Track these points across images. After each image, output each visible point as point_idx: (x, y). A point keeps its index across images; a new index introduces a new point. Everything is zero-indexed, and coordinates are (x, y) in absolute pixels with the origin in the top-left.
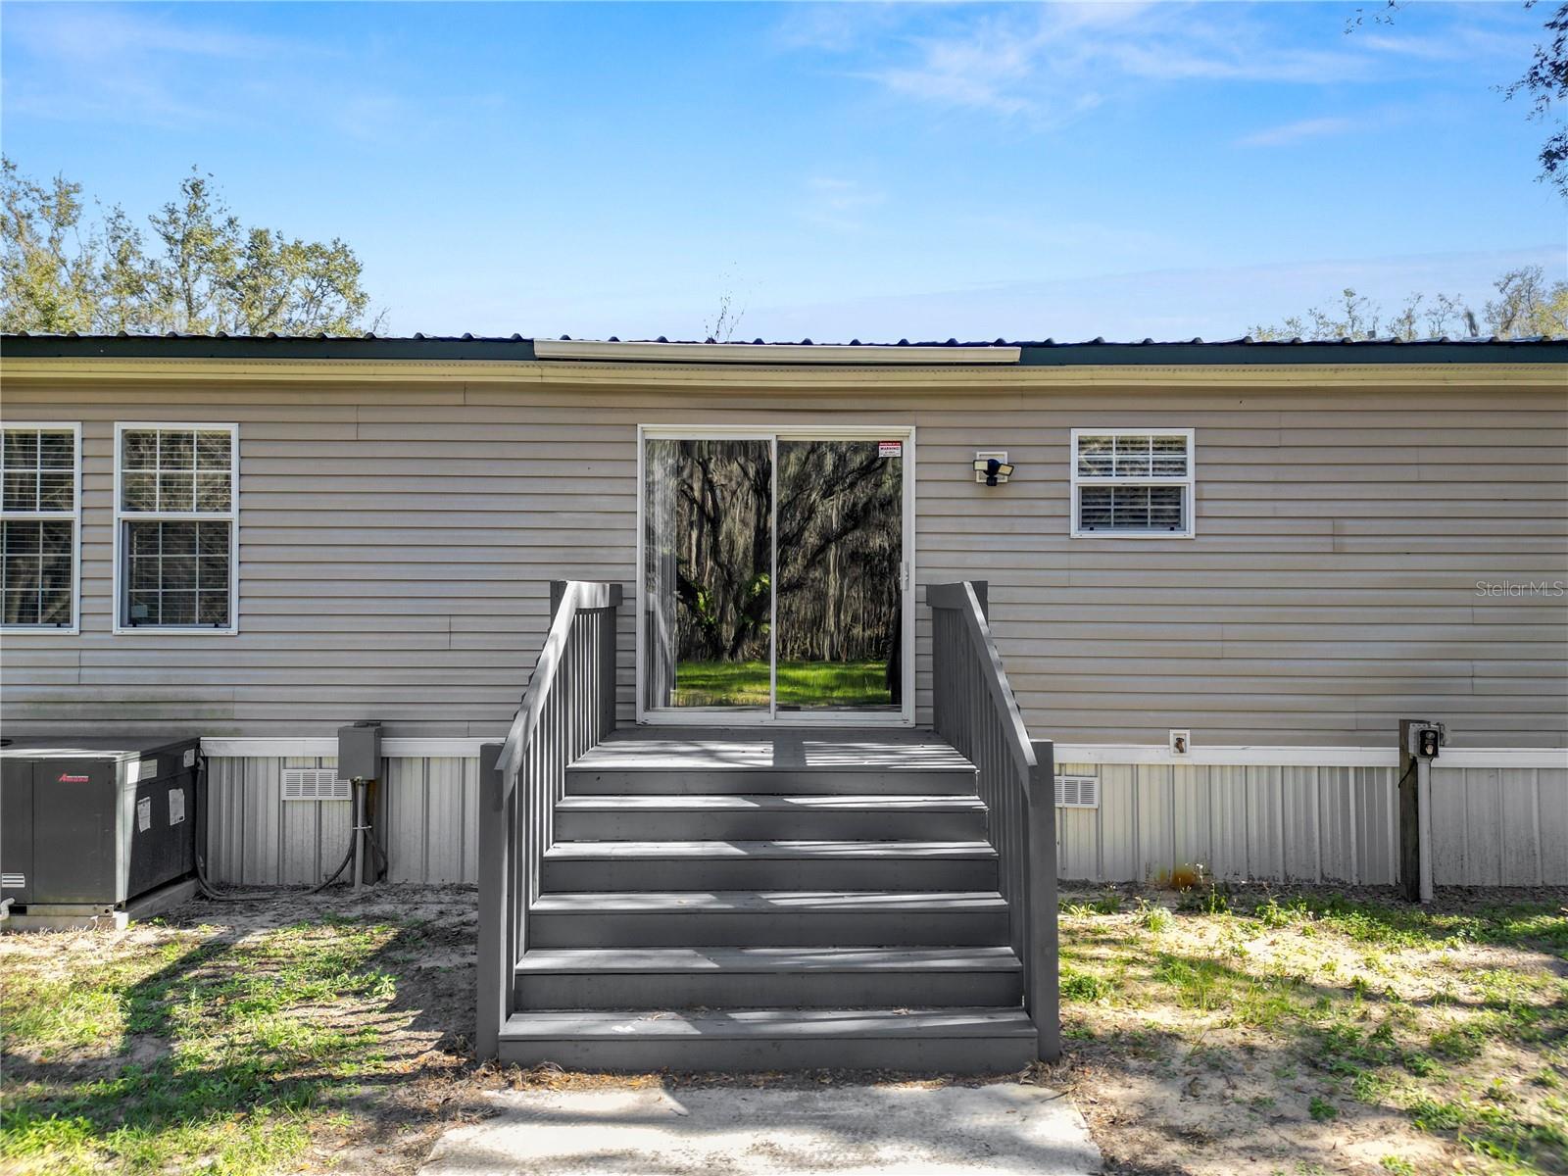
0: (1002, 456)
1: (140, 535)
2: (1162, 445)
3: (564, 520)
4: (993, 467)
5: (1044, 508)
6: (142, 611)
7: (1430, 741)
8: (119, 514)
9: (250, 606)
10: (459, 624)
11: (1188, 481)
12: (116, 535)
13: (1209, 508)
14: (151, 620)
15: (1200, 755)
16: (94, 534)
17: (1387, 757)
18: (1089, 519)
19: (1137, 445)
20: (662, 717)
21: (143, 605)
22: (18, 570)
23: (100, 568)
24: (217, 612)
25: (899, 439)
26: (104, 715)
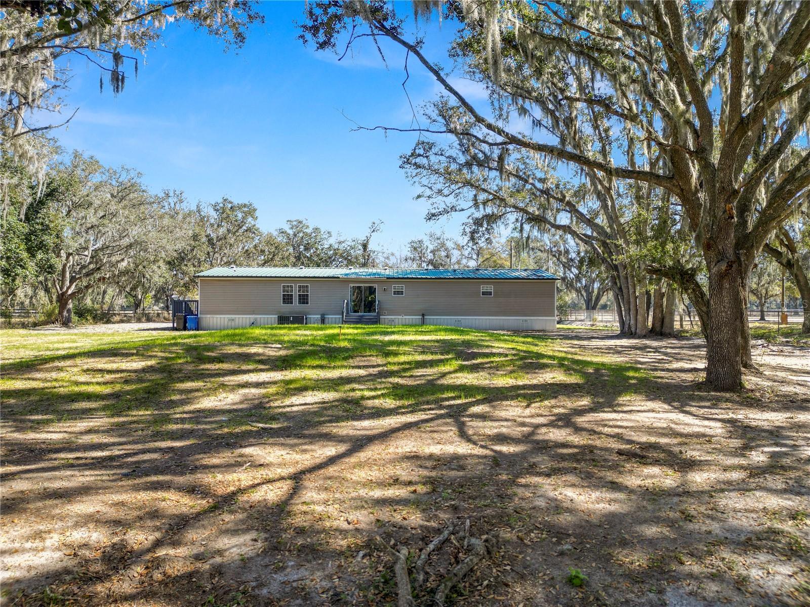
1: (300, 297)
2: (401, 287)
3: (342, 294)
4: (385, 289)
5: (390, 293)
7: (423, 315)
8: (298, 293)
9: (311, 302)
10: (332, 304)
11: (404, 290)
12: (298, 295)
13: (406, 293)
15: (405, 317)
16: (296, 295)
17: (421, 317)
18: (394, 294)
19: (399, 287)
20: (350, 314)
21: (300, 303)
22: (287, 299)
23: (296, 299)
24: (307, 303)
25: (375, 286)
26: (296, 313)
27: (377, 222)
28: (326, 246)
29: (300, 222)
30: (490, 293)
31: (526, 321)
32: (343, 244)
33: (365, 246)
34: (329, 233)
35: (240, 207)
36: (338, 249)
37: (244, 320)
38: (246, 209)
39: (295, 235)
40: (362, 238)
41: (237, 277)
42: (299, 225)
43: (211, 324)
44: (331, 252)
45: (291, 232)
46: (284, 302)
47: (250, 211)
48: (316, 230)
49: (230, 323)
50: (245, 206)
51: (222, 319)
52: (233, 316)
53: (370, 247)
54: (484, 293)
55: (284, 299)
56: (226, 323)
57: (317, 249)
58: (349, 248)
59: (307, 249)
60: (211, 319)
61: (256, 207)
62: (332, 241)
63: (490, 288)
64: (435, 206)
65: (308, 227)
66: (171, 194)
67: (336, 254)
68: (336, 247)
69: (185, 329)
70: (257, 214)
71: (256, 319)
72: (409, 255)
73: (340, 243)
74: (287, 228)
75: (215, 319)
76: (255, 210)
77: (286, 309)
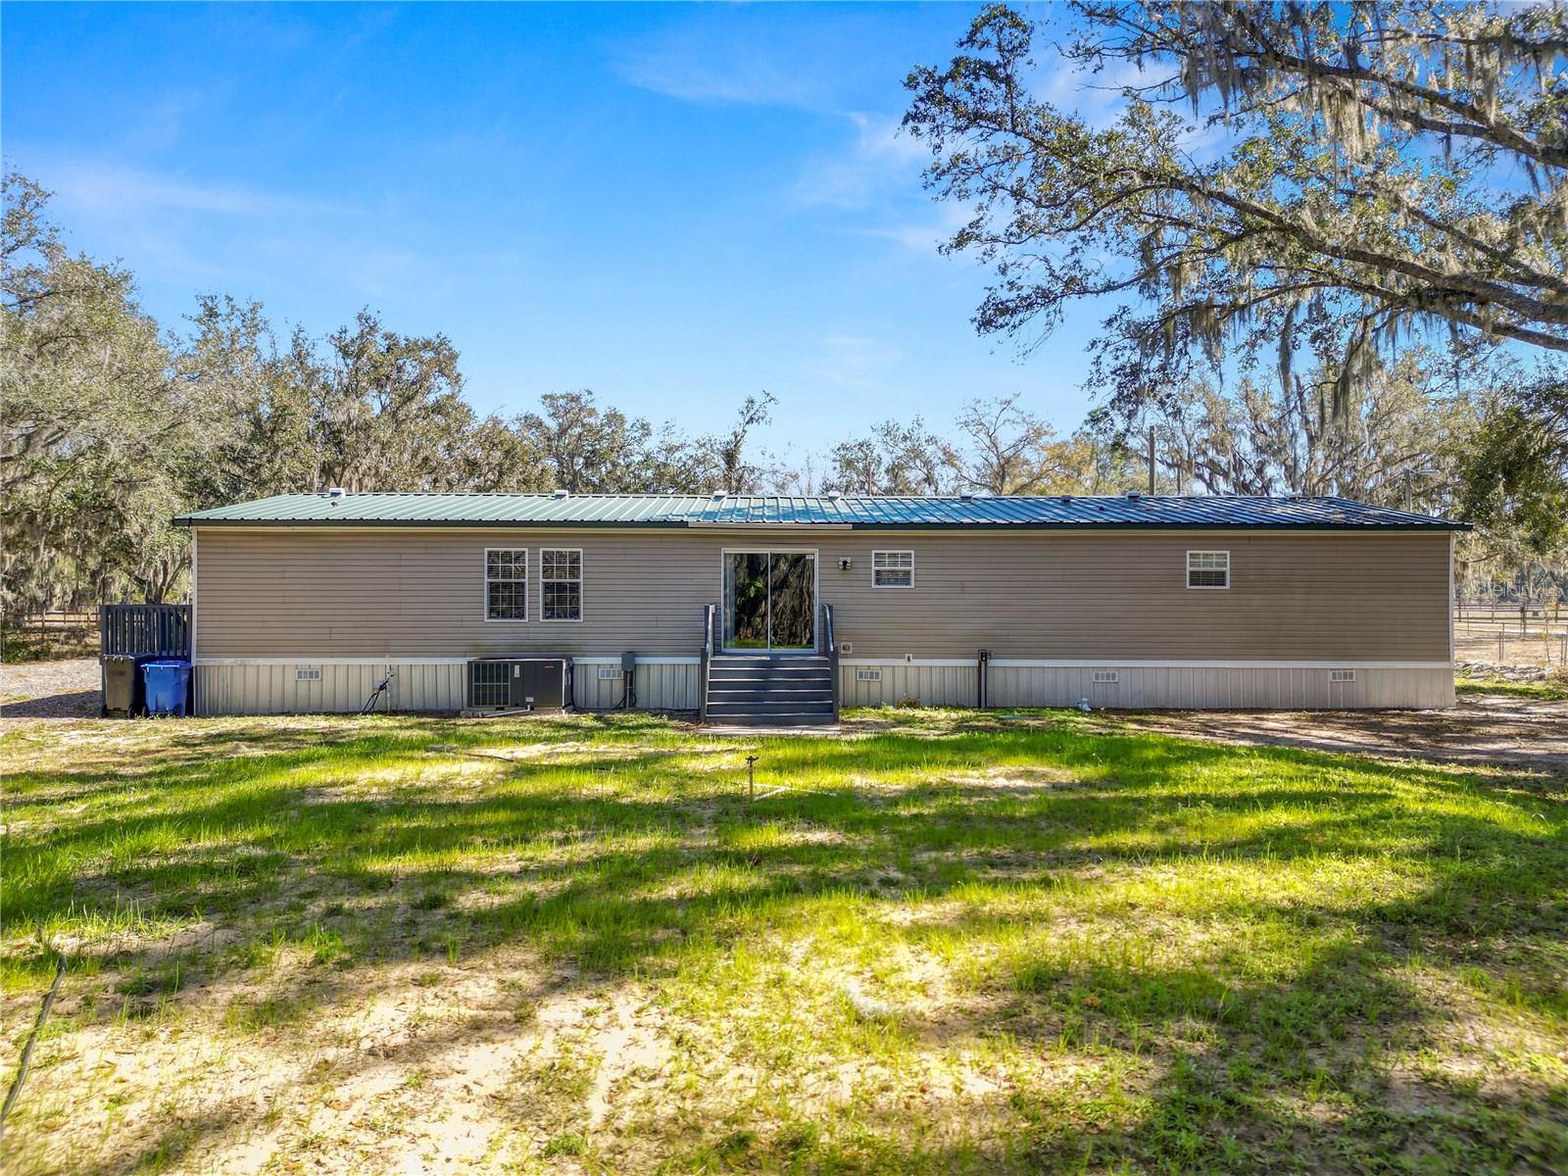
0: (849, 560)
1: (548, 587)
2: (903, 556)
3: (697, 581)
4: (845, 563)
5: (863, 577)
6: (549, 613)
7: (984, 656)
8: (542, 580)
9: (588, 612)
10: (660, 618)
11: (912, 568)
12: (541, 587)
13: (919, 578)
14: (552, 617)
15: (915, 662)
16: (533, 587)
17: (974, 663)
18: (878, 582)
19: (895, 555)
20: (727, 651)
21: (550, 611)
22: (506, 600)
23: (535, 599)
24: (575, 614)
25: (813, 553)
26: (537, 649)
27: (760, 399)
28: (637, 458)
29: (576, 399)
30: (1218, 579)
31: (1348, 674)
32: (677, 455)
33: (730, 457)
34: (643, 426)
35: (413, 348)
36: (665, 465)
37: (353, 674)
38: (428, 355)
39: (563, 432)
40: (723, 436)
41: (344, 522)
42: (571, 407)
43: (238, 691)
44: (650, 473)
45: (552, 425)
46: (493, 612)
47: (443, 359)
48: (615, 418)
49: (303, 686)
50: (427, 345)
51: (277, 672)
52: (315, 662)
53: (744, 458)
54: (1197, 578)
55: (493, 600)
56: (290, 685)
57: (614, 465)
58: (690, 462)
59: (588, 464)
60: (238, 671)
61: (456, 349)
62: (651, 444)
63: (1218, 559)
64: (1011, 275)
65: (592, 412)
66: (223, 308)
67: (662, 475)
68: (662, 459)
69: (138, 707)
70: (460, 366)
71: (394, 672)
72: (834, 478)
73: (671, 450)
74: (542, 413)
75: (251, 673)
76: (454, 357)
77: (502, 635)
